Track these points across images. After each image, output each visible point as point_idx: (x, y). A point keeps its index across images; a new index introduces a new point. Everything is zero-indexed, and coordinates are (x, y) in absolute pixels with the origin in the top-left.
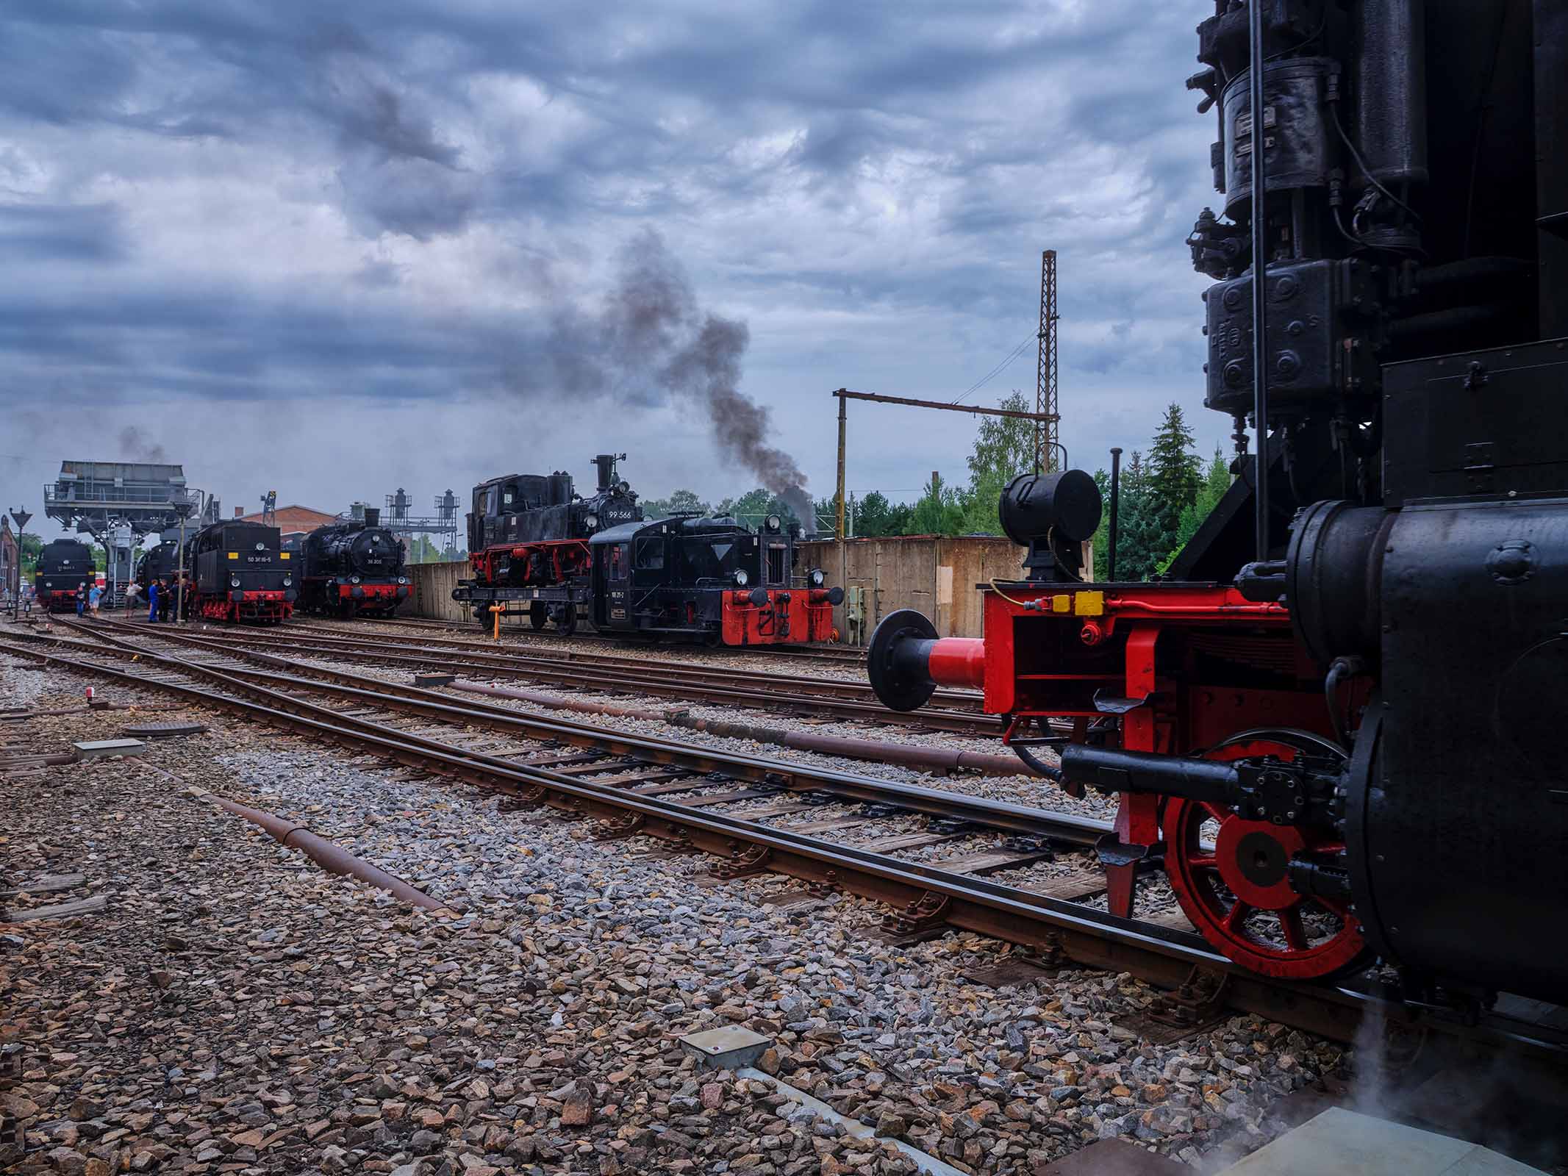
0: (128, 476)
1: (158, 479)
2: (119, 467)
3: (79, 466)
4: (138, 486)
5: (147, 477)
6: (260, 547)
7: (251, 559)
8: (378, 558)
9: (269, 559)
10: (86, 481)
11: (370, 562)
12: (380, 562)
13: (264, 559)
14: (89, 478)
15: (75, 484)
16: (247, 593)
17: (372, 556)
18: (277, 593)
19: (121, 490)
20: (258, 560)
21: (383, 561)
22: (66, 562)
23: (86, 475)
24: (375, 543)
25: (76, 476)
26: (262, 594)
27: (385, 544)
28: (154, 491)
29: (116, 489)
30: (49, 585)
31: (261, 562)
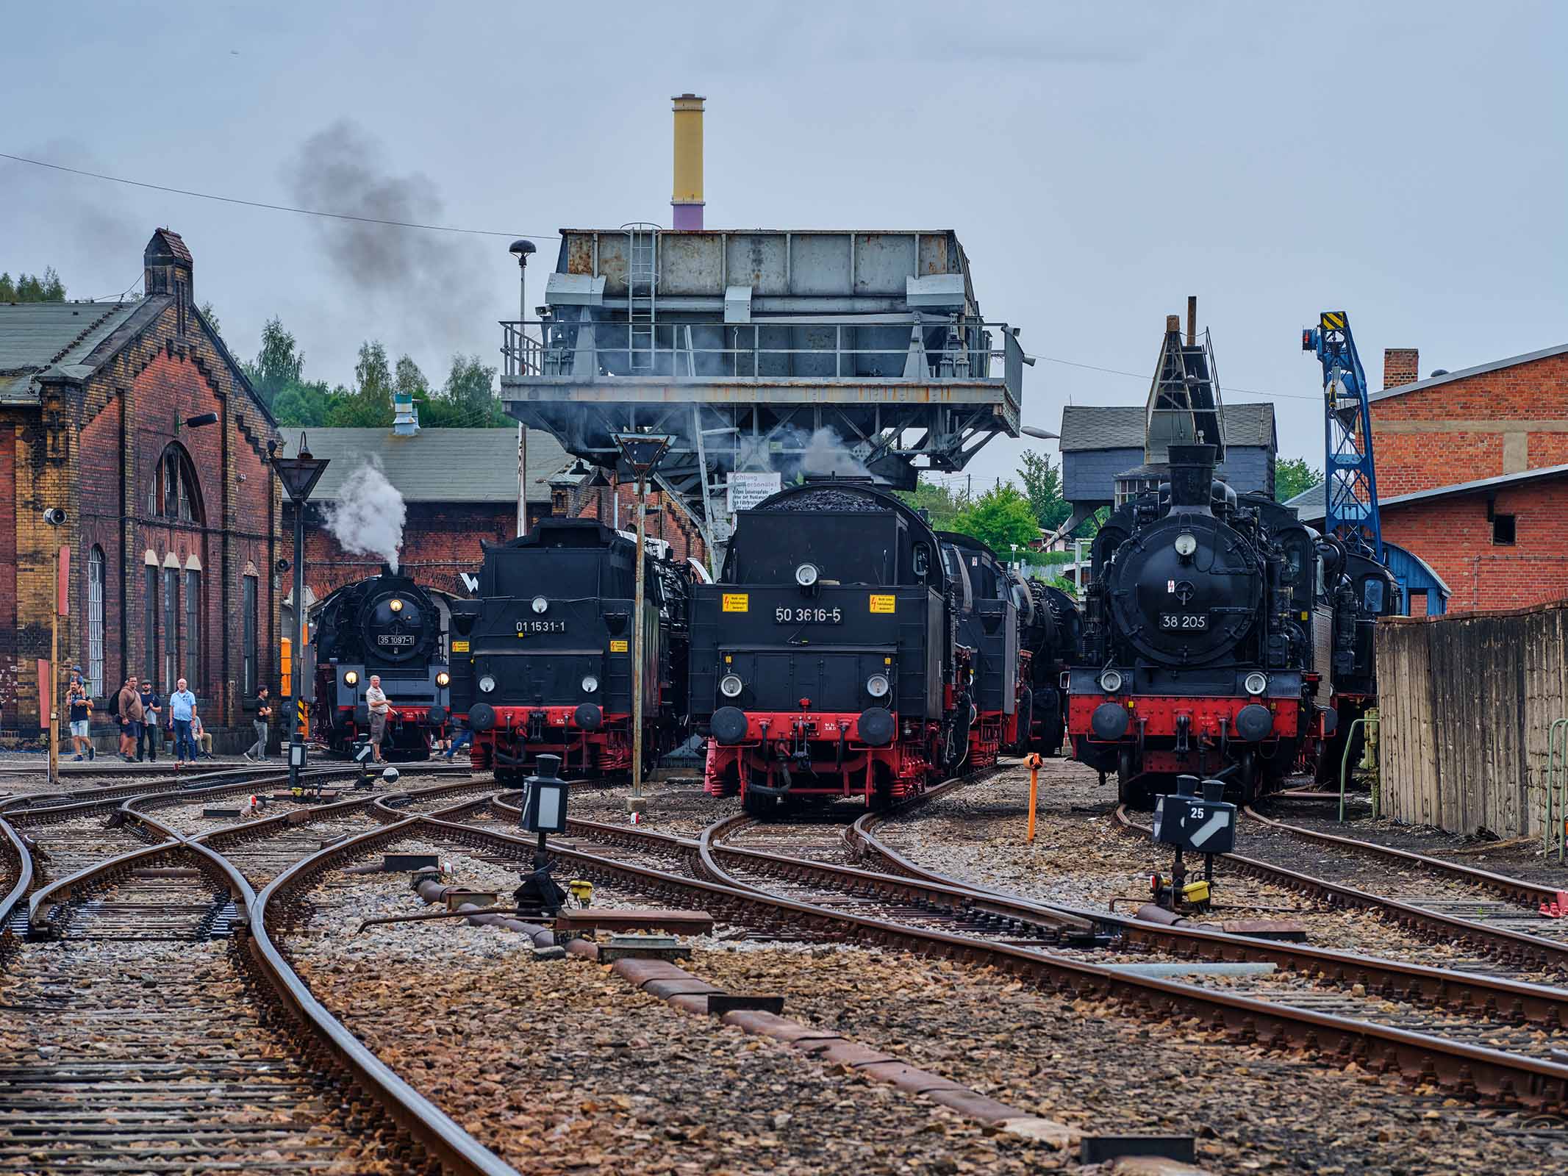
0: (772, 281)
1: (872, 286)
2: (742, 248)
3: (611, 250)
4: (806, 316)
5: (837, 282)
6: (807, 575)
7: (783, 614)
8: (1191, 609)
9: (836, 613)
10: (629, 304)
11: (1171, 621)
12: (1200, 622)
13: (820, 615)
14: (642, 292)
15: (598, 312)
16: (763, 719)
17: (1173, 605)
18: (849, 718)
19: (746, 330)
20: (804, 615)
21: (1213, 620)
22: (540, 605)
23: (632, 277)
24: (1186, 560)
25: (598, 286)
26: (802, 719)
27: (1220, 565)
28: (855, 335)
29: (726, 334)
30: (487, 684)
31: (812, 623)
